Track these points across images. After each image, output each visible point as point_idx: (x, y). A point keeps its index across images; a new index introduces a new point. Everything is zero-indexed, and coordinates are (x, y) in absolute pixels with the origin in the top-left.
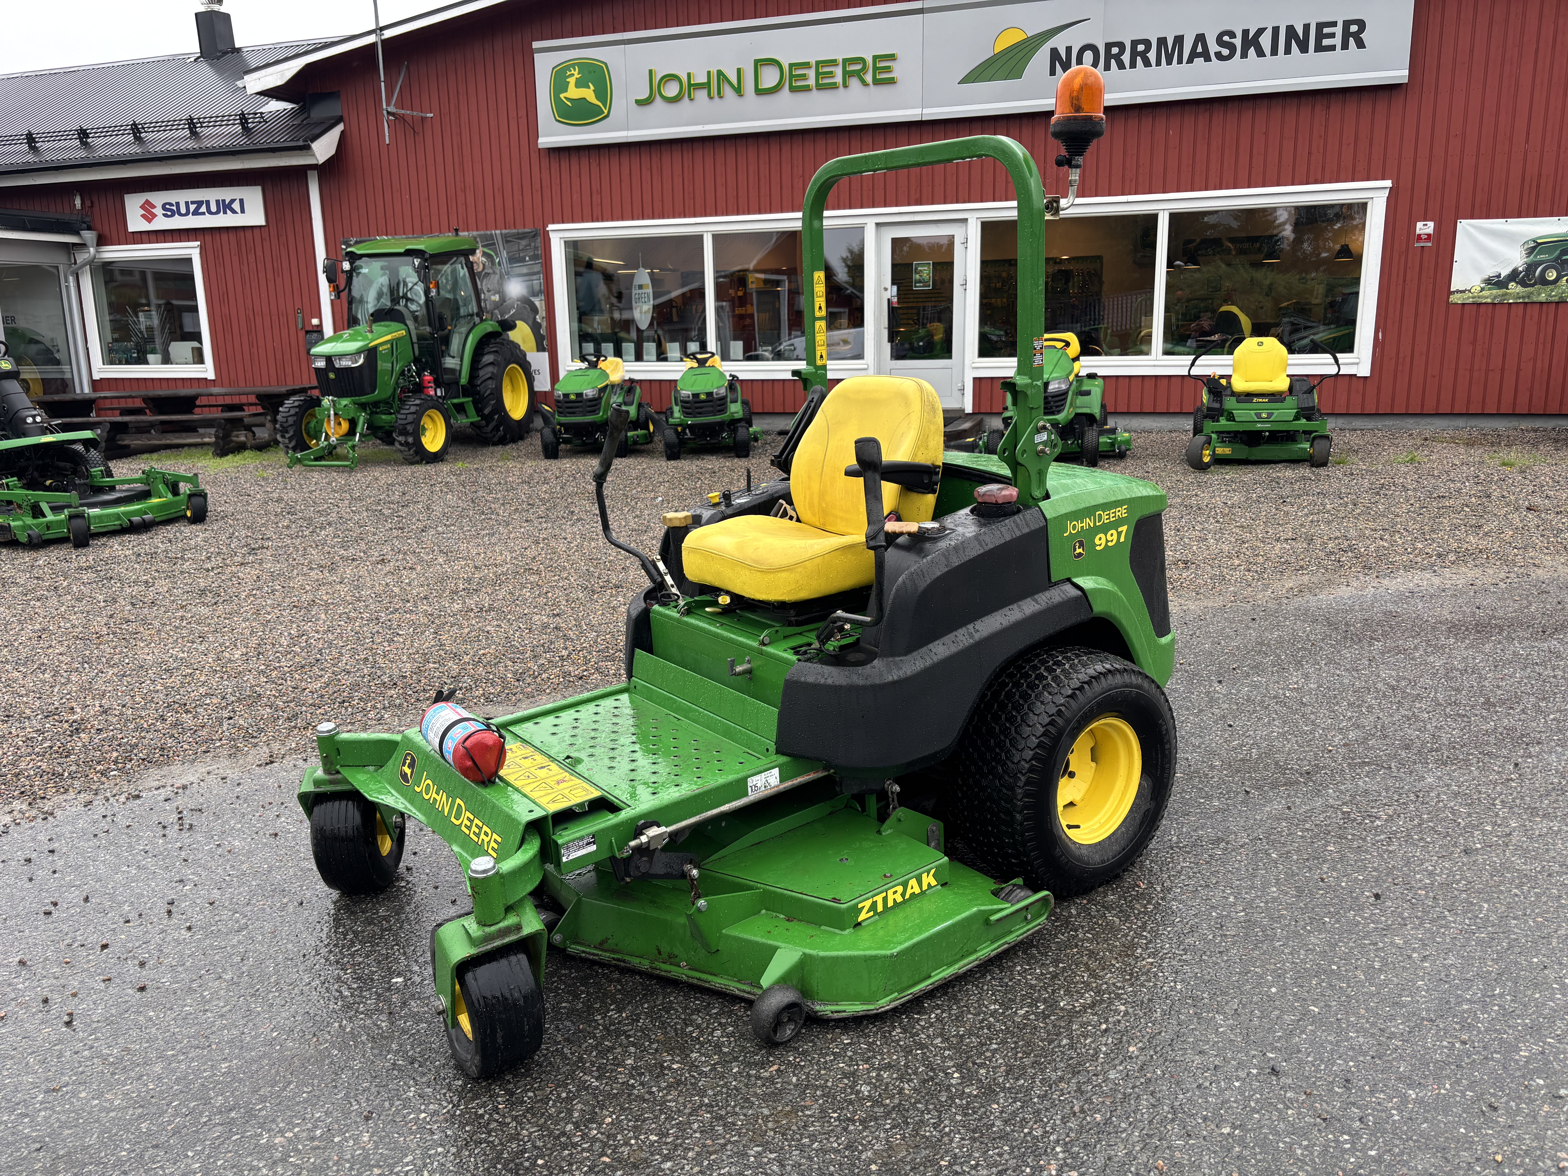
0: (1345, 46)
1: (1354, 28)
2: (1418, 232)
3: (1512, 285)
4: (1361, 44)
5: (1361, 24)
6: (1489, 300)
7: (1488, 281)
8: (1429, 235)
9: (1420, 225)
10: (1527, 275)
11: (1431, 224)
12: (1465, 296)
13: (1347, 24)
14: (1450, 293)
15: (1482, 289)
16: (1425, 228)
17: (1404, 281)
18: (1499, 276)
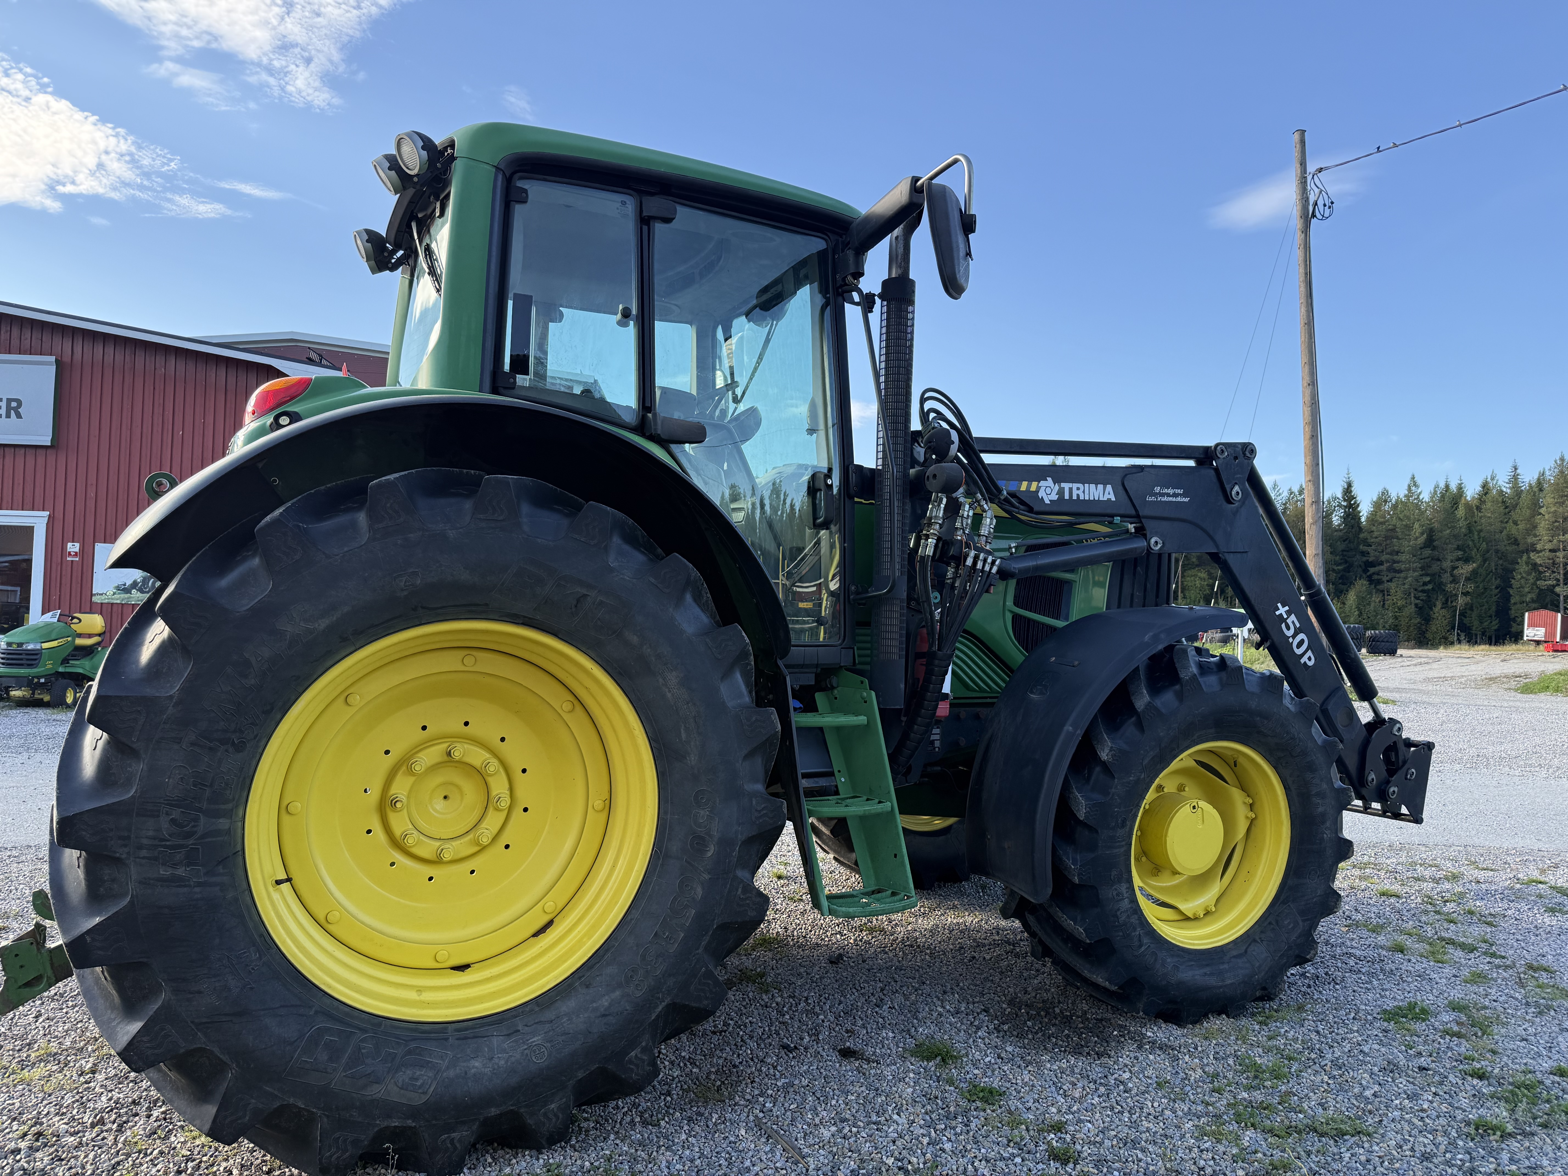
0: (8, 416)
1: (14, 404)
2: (69, 550)
3: (134, 591)
4: (19, 416)
5: (19, 403)
6: (118, 602)
7: (118, 588)
8: (76, 553)
9: (70, 545)
10: (143, 585)
11: (77, 545)
12: (103, 597)
13: (9, 401)
14: (92, 595)
15: (114, 594)
16: (73, 547)
17: (61, 584)
18: (125, 585)
